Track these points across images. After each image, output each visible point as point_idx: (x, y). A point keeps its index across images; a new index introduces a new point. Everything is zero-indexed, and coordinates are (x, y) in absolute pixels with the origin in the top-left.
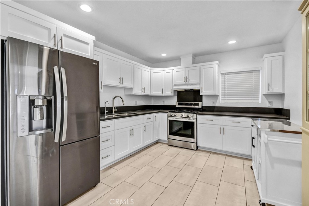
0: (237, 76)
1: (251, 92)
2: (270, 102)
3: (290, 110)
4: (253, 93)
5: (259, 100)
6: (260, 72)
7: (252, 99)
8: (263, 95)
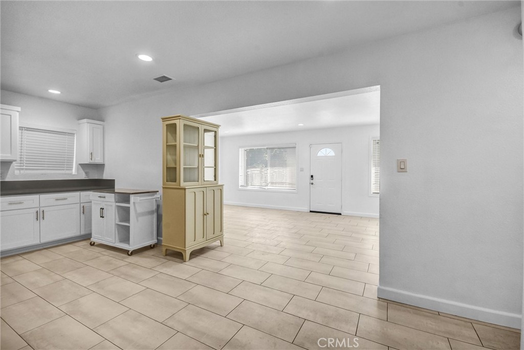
0: (42, 135)
1: (63, 165)
2: (86, 173)
3: (114, 180)
4: (66, 166)
5: (72, 170)
6: (74, 136)
7: (64, 170)
8: (80, 164)
